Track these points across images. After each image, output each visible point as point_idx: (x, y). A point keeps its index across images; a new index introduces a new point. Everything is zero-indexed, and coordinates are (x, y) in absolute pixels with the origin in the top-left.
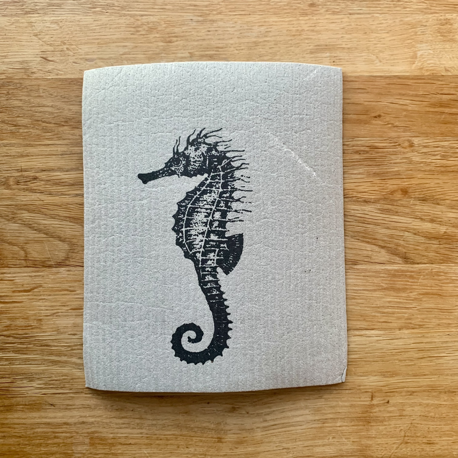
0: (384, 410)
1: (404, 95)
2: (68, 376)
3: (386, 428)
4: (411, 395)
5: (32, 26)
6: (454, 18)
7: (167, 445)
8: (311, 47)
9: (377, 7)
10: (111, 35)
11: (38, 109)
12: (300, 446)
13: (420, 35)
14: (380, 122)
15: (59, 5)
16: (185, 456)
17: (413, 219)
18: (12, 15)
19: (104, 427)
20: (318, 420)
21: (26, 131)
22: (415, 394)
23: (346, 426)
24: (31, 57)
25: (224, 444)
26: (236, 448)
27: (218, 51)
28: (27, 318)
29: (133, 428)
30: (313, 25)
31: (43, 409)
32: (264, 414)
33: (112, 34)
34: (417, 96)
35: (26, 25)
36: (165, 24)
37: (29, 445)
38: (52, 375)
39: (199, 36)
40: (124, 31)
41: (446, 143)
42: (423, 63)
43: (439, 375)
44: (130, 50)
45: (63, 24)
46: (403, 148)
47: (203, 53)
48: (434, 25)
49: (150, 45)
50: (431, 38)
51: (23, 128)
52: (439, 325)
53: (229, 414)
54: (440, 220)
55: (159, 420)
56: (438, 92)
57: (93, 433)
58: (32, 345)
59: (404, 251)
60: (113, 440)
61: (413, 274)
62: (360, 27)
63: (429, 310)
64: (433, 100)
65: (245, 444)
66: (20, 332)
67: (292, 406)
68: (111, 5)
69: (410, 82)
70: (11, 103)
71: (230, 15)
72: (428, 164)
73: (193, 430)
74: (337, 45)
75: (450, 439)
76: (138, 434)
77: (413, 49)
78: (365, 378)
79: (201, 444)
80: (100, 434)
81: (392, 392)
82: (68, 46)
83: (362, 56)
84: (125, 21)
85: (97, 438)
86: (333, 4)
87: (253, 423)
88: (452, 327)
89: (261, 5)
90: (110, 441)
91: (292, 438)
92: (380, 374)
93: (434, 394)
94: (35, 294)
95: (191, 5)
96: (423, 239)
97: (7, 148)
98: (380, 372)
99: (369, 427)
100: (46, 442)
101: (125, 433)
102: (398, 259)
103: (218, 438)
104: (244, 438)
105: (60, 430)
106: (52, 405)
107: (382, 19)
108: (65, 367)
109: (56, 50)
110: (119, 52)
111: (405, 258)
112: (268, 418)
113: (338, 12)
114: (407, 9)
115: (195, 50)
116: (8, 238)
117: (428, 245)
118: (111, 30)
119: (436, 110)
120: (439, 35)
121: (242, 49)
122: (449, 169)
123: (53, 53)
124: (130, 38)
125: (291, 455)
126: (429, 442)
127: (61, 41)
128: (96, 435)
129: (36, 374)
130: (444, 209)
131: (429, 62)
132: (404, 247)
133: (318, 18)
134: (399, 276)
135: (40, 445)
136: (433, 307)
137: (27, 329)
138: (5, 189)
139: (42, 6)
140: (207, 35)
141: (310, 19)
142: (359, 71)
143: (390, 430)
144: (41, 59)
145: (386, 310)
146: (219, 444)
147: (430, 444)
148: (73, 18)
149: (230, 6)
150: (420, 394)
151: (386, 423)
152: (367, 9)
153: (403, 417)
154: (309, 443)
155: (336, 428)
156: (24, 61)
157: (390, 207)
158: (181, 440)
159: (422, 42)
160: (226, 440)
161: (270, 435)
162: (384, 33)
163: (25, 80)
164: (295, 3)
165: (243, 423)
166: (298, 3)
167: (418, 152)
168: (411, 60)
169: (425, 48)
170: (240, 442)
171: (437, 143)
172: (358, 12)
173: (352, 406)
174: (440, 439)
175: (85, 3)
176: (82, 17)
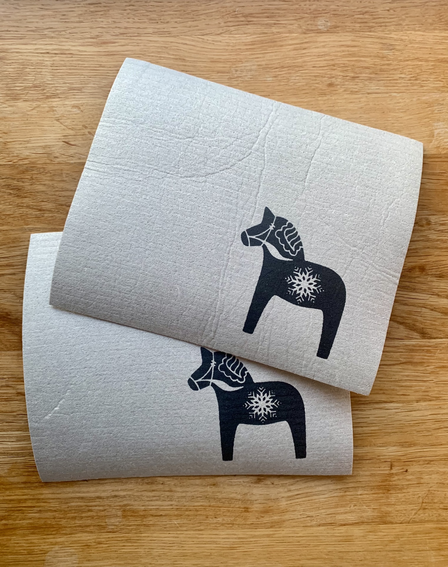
0: (403, 479)
3: (405, 496)
4: (428, 464)
5: (53, 111)
7: (196, 515)
9: (395, 86)
11: (62, 194)
12: (323, 514)
13: (437, 113)
15: (80, 89)
16: (214, 525)
17: (430, 296)
18: (33, 100)
19: (136, 500)
20: (341, 489)
21: (50, 215)
22: (432, 462)
23: (367, 494)
24: (54, 142)
25: (251, 513)
26: (263, 517)
29: (164, 501)
30: (332, 105)
31: (77, 484)
32: (288, 484)
34: (433, 174)
35: (47, 109)
37: (64, 518)
42: (440, 142)
45: (84, 108)
46: (420, 226)
50: (447, 117)
51: (48, 212)
53: (255, 485)
55: (188, 492)
57: (125, 505)
59: (422, 326)
60: (144, 512)
61: (430, 348)
62: (378, 107)
65: (271, 513)
70: (35, 188)
72: (445, 242)
73: (221, 501)
77: (430, 127)
78: (384, 448)
79: (228, 514)
80: (131, 507)
81: (410, 461)
82: (89, 130)
85: (129, 510)
86: (351, 84)
87: (278, 493)
89: (279, 85)
90: (142, 513)
91: (315, 507)
92: (398, 444)
96: (439, 314)
98: (399, 443)
99: (389, 495)
100: (80, 515)
101: (156, 506)
102: (415, 334)
103: (244, 508)
104: (270, 507)
105: (94, 504)
107: (400, 98)
109: (78, 134)
111: (422, 334)
112: (292, 488)
113: (357, 92)
114: (425, 88)
123: (75, 137)
125: (315, 523)
126: (445, 508)
127: (83, 125)
128: (128, 508)
131: (446, 140)
132: (422, 323)
133: (336, 97)
134: (417, 351)
135: (74, 518)
139: (63, 90)
141: (328, 99)
143: (409, 497)
144: (63, 143)
145: (405, 384)
146: (246, 513)
148: (95, 102)
149: (249, 87)
150: (436, 463)
151: (404, 491)
152: (385, 88)
153: (420, 485)
154: (332, 511)
155: (358, 496)
156: (46, 146)
157: (408, 284)
158: (209, 511)
159: (438, 120)
160: (252, 509)
161: (294, 504)
162: (402, 112)
163: (48, 165)
164: (313, 83)
165: (268, 493)
166: (317, 83)
167: (435, 229)
168: (429, 139)
169: (442, 126)
170: (266, 512)
172: (376, 91)
173: (373, 475)
175: (105, 86)
176: (103, 100)
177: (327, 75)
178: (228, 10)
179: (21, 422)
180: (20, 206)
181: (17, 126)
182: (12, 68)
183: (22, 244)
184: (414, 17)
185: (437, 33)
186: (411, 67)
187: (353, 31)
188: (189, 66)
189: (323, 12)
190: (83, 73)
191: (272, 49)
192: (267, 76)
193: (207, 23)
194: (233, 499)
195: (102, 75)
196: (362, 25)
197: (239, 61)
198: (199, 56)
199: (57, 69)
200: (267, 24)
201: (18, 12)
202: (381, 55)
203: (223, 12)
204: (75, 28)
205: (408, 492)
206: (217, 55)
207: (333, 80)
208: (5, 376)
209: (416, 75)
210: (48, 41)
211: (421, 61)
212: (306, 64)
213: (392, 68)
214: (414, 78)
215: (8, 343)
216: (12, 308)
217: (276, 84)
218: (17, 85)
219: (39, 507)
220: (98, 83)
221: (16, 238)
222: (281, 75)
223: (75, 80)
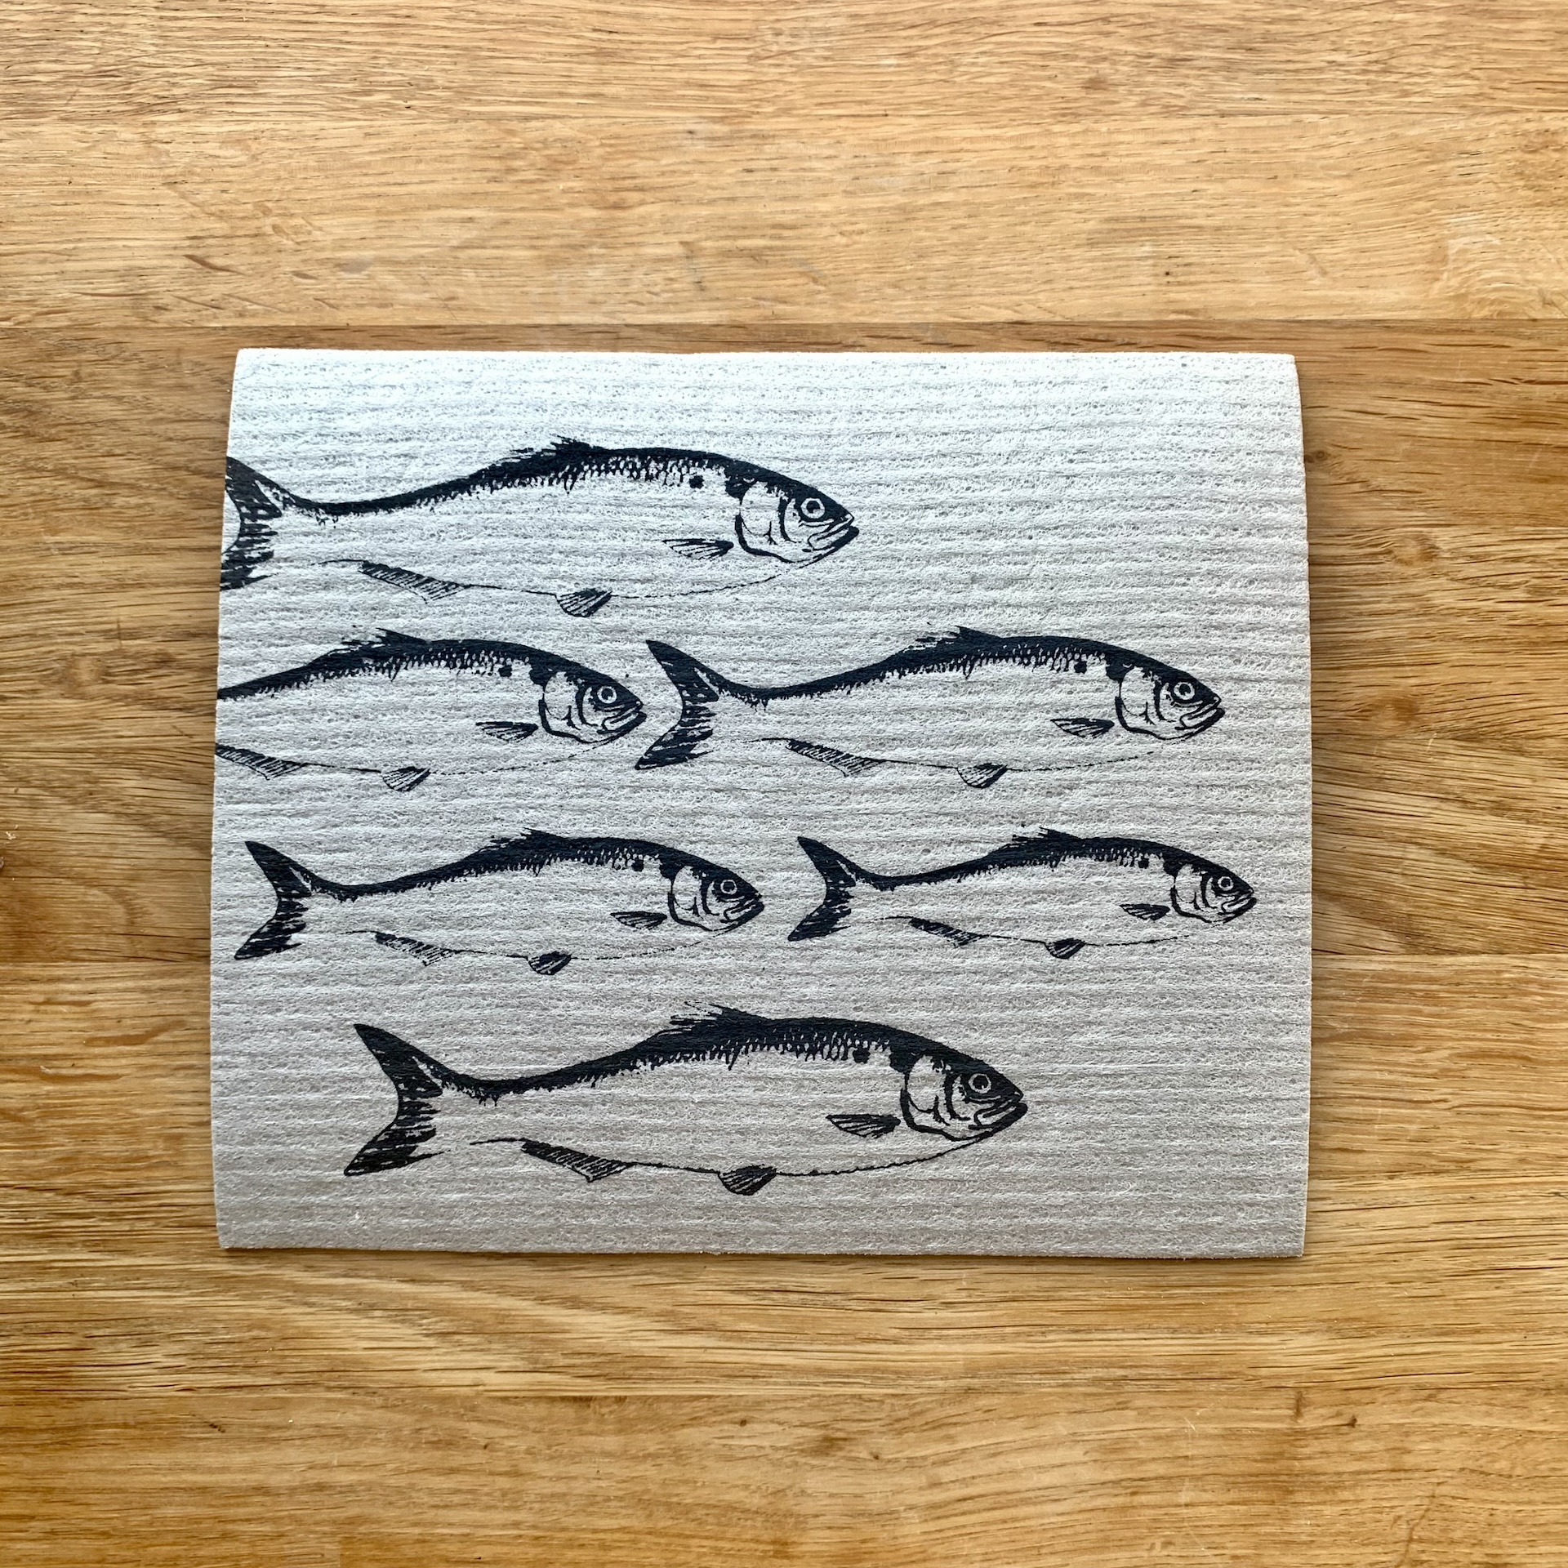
0: (1339, 1451)
1: (1402, 384)
2: (269, 1329)
3: (1345, 1513)
4: (1428, 1399)
5: (160, 154)
7: (603, 1564)
8: (1091, 225)
9: (1313, 92)
10: (422, 182)
11: (175, 430)
13: (1456, 184)
14: (1323, 476)
15: (248, 84)
17: (1436, 803)
18: (92, 118)
19: (390, 1503)
20: (1117, 1483)
21: (134, 501)
22: (1443, 1395)
23: (1209, 1504)
24: (156, 257)
25: (796, 1562)
27: (780, 238)
28: (133, 1133)
29: (489, 1508)
30: (1098, 151)
31: (185, 1439)
32: (931, 1460)
33: (424, 178)
34: (1444, 387)
35: (138, 147)
36: (602, 145)
38: (216, 1325)
39: (715, 188)
40: (467, 170)
41: (1544, 545)
42: (1468, 279)
43: (1527, 1330)
44: (486, 234)
45: (263, 148)
46: (1400, 561)
47: (727, 244)
48: (1505, 152)
49: (551, 216)
50: (1493, 196)
51: (125, 492)
52: (1523, 1161)
53: (814, 1462)
54: (1525, 804)
55: (575, 1478)
56: (1518, 373)
57: (352, 1521)
58: (150, 1223)
59: (1406, 909)
60: (418, 1547)
61: (1434, 987)
62: (1254, 158)
63: (1490, 1111)
64: (1500, 403)
65: (868, 1564)
66: (109, 1178)
67: (1027, 1434)
68: (423, 84)
69: (1422, 342)
70: (85, 411)
71: (821, 118)
72: (1486, 617)
73: (691, 1516)
74: (1179, 217)
76: (504, 1526)
77: (1432, 231)
78: (1275, 1339)
79: (717, 1562)
80: (375, 1528)
81: (1368, 1388)
82: (278, 221)
83: (1263, 255)
84: (470, 137)
85: (367, 1539)
86: (1165, 81)
87: (894, 1493)
89: (921, 83)
90: (408, 1551)
91: (1027, 1545)
92: (1325, 1326)
93: (1510, 1396)
94: (161, 1049)
95: (688, 84)
96: (1468, 868)
97: (71, 558)
98: (1325, 1321)
99: (1289, 1508)
100: (192, 1553)
101: (460, 1525)
102: (1385, 935)
103: (774, 1542)
104: (864, 1541)
105: (242, 1512)
106: (213, 1426)
107: (1330, 130)
108: (258, 1297)
109: (239, 233)
110: (448, 240)
111: (1409, 935)
112: (946, 1473)
113: (1183, 108)
114: (1415, 99)
115: (703, 235)
116: (71, 861)
117: (1482, 891)
118: (421, 167)
119: (1513, 434)
120: (1522, 183)
121: (861, 232)
122: (1555, 634)
123: (229, 242)
124: (487, 193)
126: (1492, 1561)
127: (256, 204)
128: (362, 1529)
129: (162, 1320)
130: (1540, 768)
131: (1487, 275)
132: (1405, 897)
133: (1113, 126)
134: (1388, 995)
136: (1507, 1102)
137: (133, 1169)
138: (63, 696)
139: (192, 85)
140: (744, 183)
141: (1086, 131)
142: (1252, 303)
143: (1360, 1519)
144: (189, 262)
145: (1348, 1110)
146: (779, 1561)
148: (297, 127)
149: (819, 88)
150: (1459, 1396)
151: (1345, 1495)
152: (1278, 97)
153: (1402, 1475)
155: (1177, 1511)
156: (131, 269)
157: (1357, 760)
158: (649, 1549)
159: (1462, 207)
160: (804, 1548)
161: (951, 1533)
162: (1336, 177)
163: (133, 332)
164: (1036, 78)
165: (858, 1491)
166: (1049, 78)
167: (1452, 575)
168: (1429, 267)
169: (1473, 227)
170: (851, 1557)
171: (1517, 546)
172: (1251, 106)
173: (1231, 1435)
174: (1530, 1550)
175: (336, 77)
176: (325, 124)
177: (1085, 50)
180: (32, 468)
181: (36, 201)
182: (26, 12)
183: (33, 596)
186: (1368, 29)
188: (618, 15)
190: (263, 31)
192: (881, 52)
194: (735, 1509)
195: (328, 41)
199: (176, 19)
205: (1357, 1501)
207: (1104, 68)
209: (1385, 56)
211: (1401, 9)
212: (1011, 13)
213: (1303, 31)
214: (1377, 67)
217: (912, 77)
218: (42, 66)
219: (48, 1518)
220: (310, 65)
221: (13, 577)
222: (927, 48)
223: (236, 54)
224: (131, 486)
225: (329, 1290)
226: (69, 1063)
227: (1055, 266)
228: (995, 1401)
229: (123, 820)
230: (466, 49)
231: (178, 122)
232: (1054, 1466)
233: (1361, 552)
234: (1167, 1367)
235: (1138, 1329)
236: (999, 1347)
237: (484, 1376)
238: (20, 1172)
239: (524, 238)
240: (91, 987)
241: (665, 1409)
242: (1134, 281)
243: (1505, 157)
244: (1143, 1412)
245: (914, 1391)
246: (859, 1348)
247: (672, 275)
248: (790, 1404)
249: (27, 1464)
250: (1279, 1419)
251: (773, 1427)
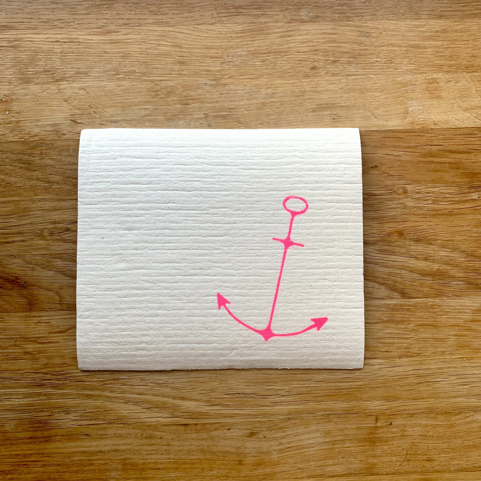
0: (387, 432)
1: (397, 147)
2: (101, 409)
3: (390, 448)
4: (411, 417)
5: (62, 93)
6: (440, 77)
7: (193, 468)
8: (313, 106)
9: (371, 69)
10: (133, 99)
11: (68, 167)
12: (313, 466)
13: (410, 93)
14: (376, 172)
15: (86, 73)
16: (209, 478)
17: (409, 258)
18: (44, 83)
19: (135, 454)
20: (329, 442)
21: (58, 186)
22: (415, 416)
23: (354, 447)
24: (62, 120)
25: (245, 466)
26: (255, 469)
27: (230, 112)
28: (63, 357)
29: (162, 454)
30: (315, 86)
31: (79, 439)
32: (279, 437)
34: (409, 147)
35: (56, 91)
36: (182, 88)
37: (67, 472)
38: (87, 408)
39: (212, 99)
40: (145, 95)
41: (436, 189)
43: (436, 398)
44: (151, 112)
45: (90, 90)
46: (398, 194)
47: (216, 114)
49: (169, 107)
50: (420, 96)
52: (434, 353)
53: (248, 439)
54: (432, 258)
55: (184, 446)
56: (428, 143)
57: (125, 459)
58: (68, 381)
59: (402, 287)
60: (143, 465)
61: (410, 307)
62: (357, 87)
63: (425, 340)
64: (423, 151)
65: (263, 466)
66: (57, 369)
67: (305, 430)
68: (133, 72)
69: (402, 135)
70: (44, 162)
71: (240, 79)
72: (421, 209)
73: (216, 455)
74: (337, 104)
75: (448, 455)
76: (166, 459)
77: (405, 105)
78: (370, 402)
79: (223, 467)
80: (131, 461)
81: (394, 415)
82: (94, 110)
83: (359, 113)
84: (146, 86)
85: (129, 464)
86: (332, 67)
87: (270, 447)
88: (447, 354)
89: (267, 69)
90: (141, 467)
91: (305, 459)
92: (383, 398)
93: (432, 415)
94: (70, 334)
95: (204, 70)
96: (418, 275)
97: (41, 202)
99: (375, 447)
100: (82, 469)
101: (154, 459)
102: (396, 294)
103: (238, 461)
104: (262, 460)
105: (95, 458)
106: (87, 435)
107: (377, 79)
108: (98, 400)
109: (84, 113)
110: (141, 114)
111: (403, 294)
112: (283, 441)
113: (337, 74)
114: (399, 70)
115: (210, 111)
116: (44, 284)
118: (133, 94)
119: (427, 159)
120: (427, 92)
121: (252, 110)
122: (439, 212)
123: (81, 116)
124: (151, 101)
125: (305, 475)
126: (428, 459)
127: (88, 105)
128: (128, 461)
129: (72, 407)
130: (436, 248)
131: (419, 117)
132: (401, 284)
133: (319, 79)
134: (397, 310)
135: (77, 472)
136: (429, 337)
137: (63, 367)
138: (40, 240)
139: (70, 74)
140: (220, 97)
141: (311, 81)
143: (393, 449)
144: (71, 121)
145: (387, 341)
146: (240, 466)
147: (430, 460)
148: (100, 84)
149: (240, 71)
150: (419, 416)
151: (389, 443)
152: (362, 70)
153: (404, 437)
154: (321, 463)
155: (345, 449)
156: (55, 124)
157: (388, 247)
158: (205, 464)
159: (412, 99)
160: (246, 462)
161: (285, 457)
162: (378, 92)
163: (56, 141)
164: (298, 67)
165: (260, 446)
166: (301, 67)
167: (412, 197)
168: (403, 115)
169: (415, 104)
170: (259, 464)
171: (429, 189)
172: (355, 73)
173: (359, 428)
174: (439, 456)
175: (109, 71)
176: (107, 83)
177: (310, 59)
178: (220, 3)
179: (27, 379)
180: (30, 178)
181: (29, 106)
182: (25, 55)
183: (31, 213)
184: (388, 8)
185: (408, 22)
186: (386, 52)
187: (333, 20)
188: (185, 52)
189: (306, 4)
190: (89, 59)
191: (260, 36)
192: (256, 61)
193: (201, 14)
194: (228, 452)
195: (107, 61)
196: (341, 15)
197: (230, 48)
198: (194, 43)
199: (66, 56)
200: (255, 15)
201: (31, 6)
202: (359, 42)
203: (215, 5)
204: (82, 19)
206: (211, 42)
207: (316, 63)
208: (13, 337)
209: (391, 59)
210: (58, 31)
211: (395, 46)
212: (290, 49)
213: (369, 53)
214: (388, 62)
215: (17, 305)
216: (22, 273)
217: (264, 67)
218: (30, 70)
219: (43, 461)
220: (102, 68)
221: (26, 208)
222: (268, 59)
223: (82, 65)
224: (57, 183)
225: (117, 398)
226: (45, 339)
227: (304, 118)
228: (296, 421)
229: (58, 273)
230: (144, 62)
231: (67, 84)
232: (312, 438)
233: (387, 192)
234: (342, 411)
235: (334, 401)
236: (297, 407)
237: (159, 419)
238: (32, 368)
239: (162, 113)
240: (50, 318)
241: (208, 426)
242: (325, 121)
243: (423, 85)
244: (335, 423)
245: (274, 419)
246: (259, 408)
247: (202, 122)
248: (241, 424)
249: (37, 447)
250: (372, 423)
251: (237, 430)
